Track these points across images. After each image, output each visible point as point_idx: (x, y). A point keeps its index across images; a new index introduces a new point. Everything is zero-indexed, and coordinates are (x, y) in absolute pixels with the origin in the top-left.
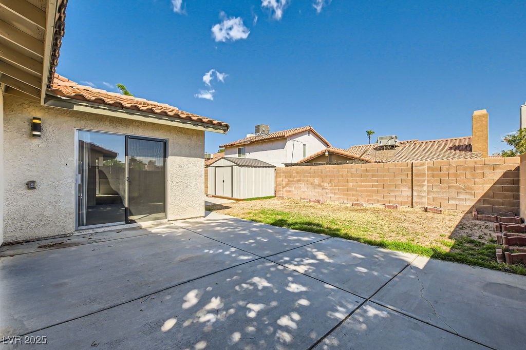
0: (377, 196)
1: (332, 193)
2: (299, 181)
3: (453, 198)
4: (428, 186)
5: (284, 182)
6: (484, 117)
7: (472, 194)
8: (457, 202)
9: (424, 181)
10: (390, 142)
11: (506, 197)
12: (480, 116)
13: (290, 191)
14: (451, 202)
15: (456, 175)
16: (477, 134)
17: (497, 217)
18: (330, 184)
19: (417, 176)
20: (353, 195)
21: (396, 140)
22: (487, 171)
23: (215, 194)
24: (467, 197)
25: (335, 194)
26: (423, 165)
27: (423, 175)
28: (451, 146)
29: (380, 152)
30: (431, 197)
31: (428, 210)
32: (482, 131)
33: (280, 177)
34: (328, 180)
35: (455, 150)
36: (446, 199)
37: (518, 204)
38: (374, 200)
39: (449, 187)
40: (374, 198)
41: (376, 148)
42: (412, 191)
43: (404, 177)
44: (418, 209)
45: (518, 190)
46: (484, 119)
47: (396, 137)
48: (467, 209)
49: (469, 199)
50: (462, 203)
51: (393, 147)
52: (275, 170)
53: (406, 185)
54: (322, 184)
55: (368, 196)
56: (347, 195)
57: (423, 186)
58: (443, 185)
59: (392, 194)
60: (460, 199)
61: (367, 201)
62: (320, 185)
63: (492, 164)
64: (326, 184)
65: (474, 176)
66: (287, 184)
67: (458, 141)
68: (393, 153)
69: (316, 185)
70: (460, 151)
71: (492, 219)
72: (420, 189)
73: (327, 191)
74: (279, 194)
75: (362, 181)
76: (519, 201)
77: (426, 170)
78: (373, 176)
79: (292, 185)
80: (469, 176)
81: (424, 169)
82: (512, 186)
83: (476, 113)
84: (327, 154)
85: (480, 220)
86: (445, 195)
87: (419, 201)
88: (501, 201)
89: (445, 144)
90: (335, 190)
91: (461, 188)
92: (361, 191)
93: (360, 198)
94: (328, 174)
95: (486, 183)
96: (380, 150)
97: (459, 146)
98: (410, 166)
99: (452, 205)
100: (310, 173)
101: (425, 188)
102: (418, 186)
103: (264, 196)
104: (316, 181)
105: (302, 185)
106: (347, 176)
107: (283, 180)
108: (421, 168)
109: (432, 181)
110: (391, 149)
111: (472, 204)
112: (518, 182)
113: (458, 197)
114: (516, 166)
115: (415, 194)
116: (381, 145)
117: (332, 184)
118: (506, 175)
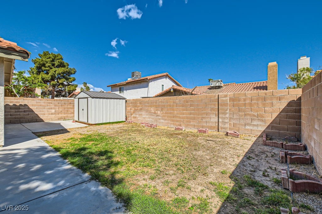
0: (193, 122)
1: (163, 119)
2: (141, 109)
3: (248, 124)
4: (230, 114)
5: (132, 111)
6: (275, 67)
7: (262, 121)
8: (251, 128)
9: (227, 110)
10: (217, 84)
11: (290, 124)
12: (272, 66)
13: (135, 117)
14: (247, 127)
15: (251, 105)
16: (271, 78)
17: (282, 144)
18: (162, 112)
19: (222, 105)
20: (177, 121)
21: (221, 83)
22: (275, 101)
23: (79, 120)
24: (259, 123)
25: (165, 120)
26: (226, 96)
27: (226, 105)
28: (255, 86)
29: (211, 90)
30: (232, 123)
31: (229, 134)
32: (274, 76)
33: (129, 107)
34: (160, 109)
35: (257, 89)
36: (242, 125)
37: (300, 130)
38: (191, 125)
39: (245, 115)
40: (192, 123)
41: (209, 88)
42: (218, 118)
43: (213, 106)
44: (222, 133)
45: (300, 117)
46: (275, 68)
47: (222, 81)
48: (259, 134)
49: (261, 125)
50: (255, 128)
51: (219, 87)
52: (126, 101)
53: (214, 113)
54: (156, 112)
55: (187, 122)
56: (173, 121)
57: (226, 114)
58: (241, 113)
59: (204, 120)
60: (254, 125)
61: (187, 126)
62: (155, 113)
63: (279, 95)
64: (159, 112)
65: (264, 105)
66: (134, 112)
67: (259, 84)
68: (219, 91)
69: (152, 113)
70: (260, 89)
71: (278, 146)
72: (224, 117)
73: (160, 117)
74: (129, 119)
75: (183, 110)
76: (301, 128)
77: (229, 101)
78: (191, 105)
79: (137, 113)
80: (260, 106)
81: (227, 100)
82: (294, 114)
83: (270, 64)
84: (172, 90)
85: (268, 146)
86: (242, 122)
87: (223, 126)
88: (286, 127)
89: (252, 85)
90: (165, 116)
91: (254, 116)
92: (183, 118)
93: (182, 123)
94: (160, 104)
95: (274, 111)
96: (211, 89)
97: (260, 86)
98: (217, 97)
99: (248, 130)
100: (148, 103)
101: (227, 116)
102: (223, 113)
103: (115, 121)
104: (152, 110)
105: (143, 113)
106: (173, 106)
107: (131, 109)
108: (224, 99)
109: (233, 109)
110: (218, 88)
111: (263, 129)
112: (299, 111)
113: (252, 123)
114: (298, 97)
115: (220, 120)
116: (212, 86)
117: (163, 112)
118: (290, 104)
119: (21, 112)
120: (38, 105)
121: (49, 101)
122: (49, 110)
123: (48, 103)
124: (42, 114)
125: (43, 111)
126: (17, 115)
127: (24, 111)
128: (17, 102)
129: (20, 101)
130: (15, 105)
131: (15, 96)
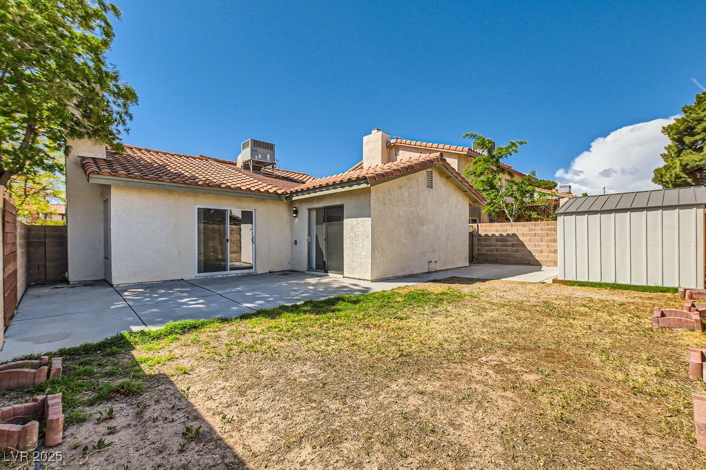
119: (509, 246)
120: (531, 235)
121: (549, 227)
122: (550, 244)
123: (548, 230)
124: (538, 251)
125: (539, 246)
126: (503, 250)
127: (513, 245)
128: (503, 231)
129: (508, 228)
130: (501, 235)
131: (508, 220)
